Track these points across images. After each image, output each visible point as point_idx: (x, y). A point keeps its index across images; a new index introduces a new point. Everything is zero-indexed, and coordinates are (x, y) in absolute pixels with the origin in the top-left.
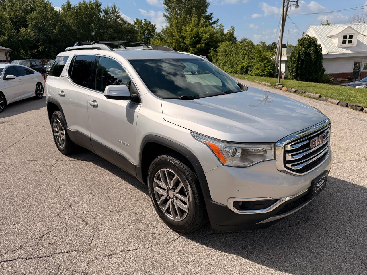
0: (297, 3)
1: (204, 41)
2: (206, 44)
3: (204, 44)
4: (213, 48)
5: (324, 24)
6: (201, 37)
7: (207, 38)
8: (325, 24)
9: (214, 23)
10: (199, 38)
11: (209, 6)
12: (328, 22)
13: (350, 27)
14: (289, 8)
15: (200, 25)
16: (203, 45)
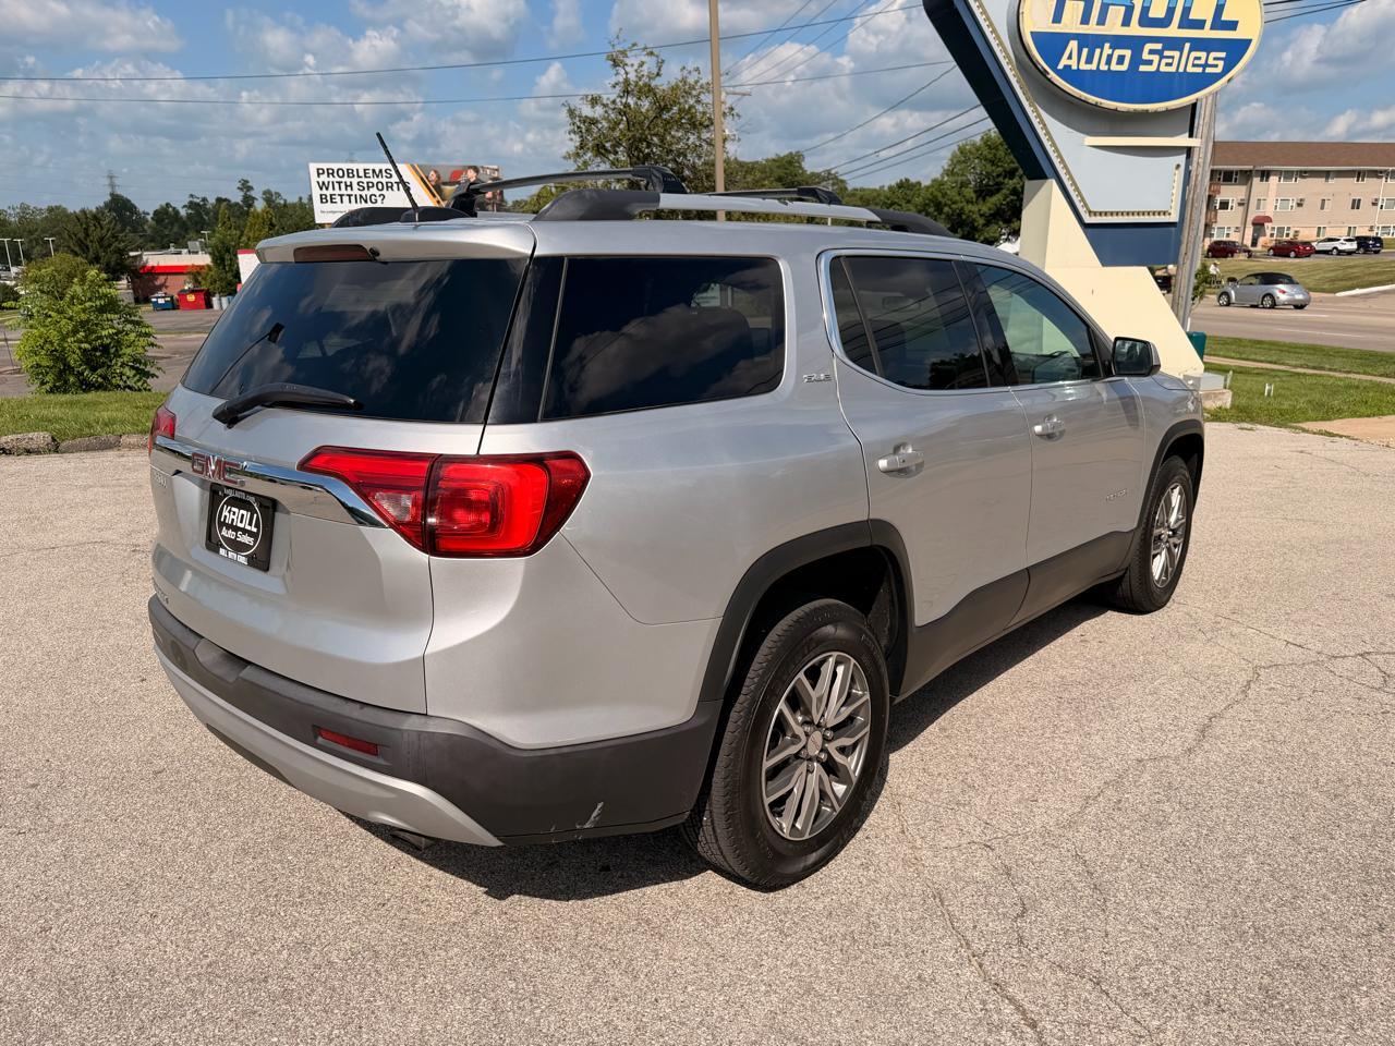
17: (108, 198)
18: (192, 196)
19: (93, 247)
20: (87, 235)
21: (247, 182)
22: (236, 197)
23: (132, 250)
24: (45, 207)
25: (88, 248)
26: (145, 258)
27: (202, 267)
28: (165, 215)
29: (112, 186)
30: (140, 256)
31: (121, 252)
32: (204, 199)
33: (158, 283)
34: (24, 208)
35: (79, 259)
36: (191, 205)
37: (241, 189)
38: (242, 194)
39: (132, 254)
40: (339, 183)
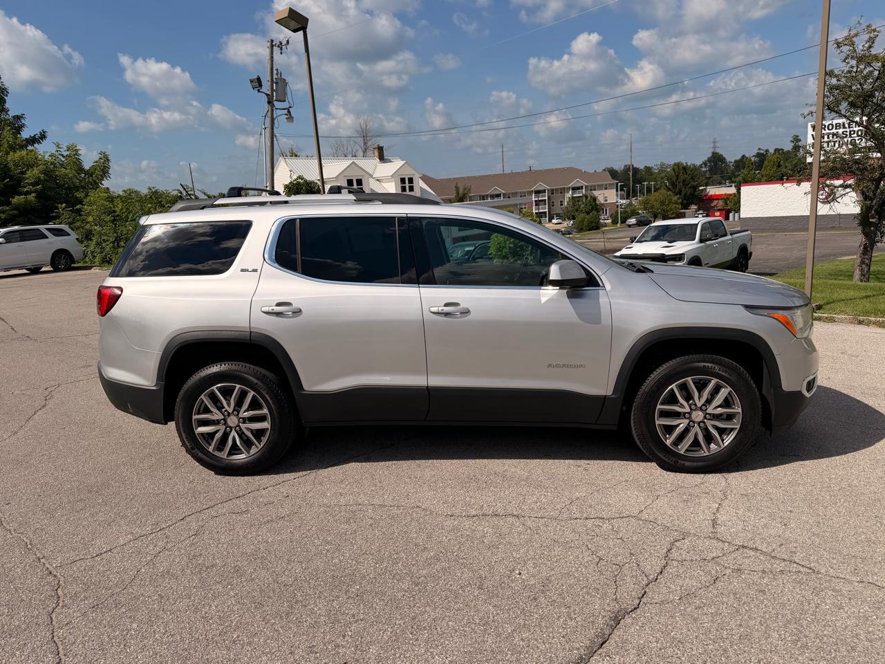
0: (289, 112)
1: (33, 186)
2: (40, 196)
3: (33, 195)
4: (64, 205)
5: (286, 156)
6: (20, 177)
7: (39, 178)
8: (289, 155)
9: (33, 140)
10: (11, 178)
11: (7, 95)
12: (292, 151)
13: (353, 163)
14: (276, 121)
15: (6, 146)
16: (32, 197)
17: (710, 155)
18: (759, 149)
19: (680, 185)
20: (677, 179)
21: (798, 136)
22: (788, 147)
23: (701, 186)
24: (672, 163)
25: (676, 185)
26: (708, 191)
27: (730, 195)
28: (742, 163)
29: (714, 148)
30: (705, 189)
31: (695, 188)
32: (767, 151)
33: (712, 205)
34: (662, 164)
35: (670, 193)
36: (758, 155)
37: (793, 142)
38: (793, 144)
39: (700, 188)
40: (830, 134)
